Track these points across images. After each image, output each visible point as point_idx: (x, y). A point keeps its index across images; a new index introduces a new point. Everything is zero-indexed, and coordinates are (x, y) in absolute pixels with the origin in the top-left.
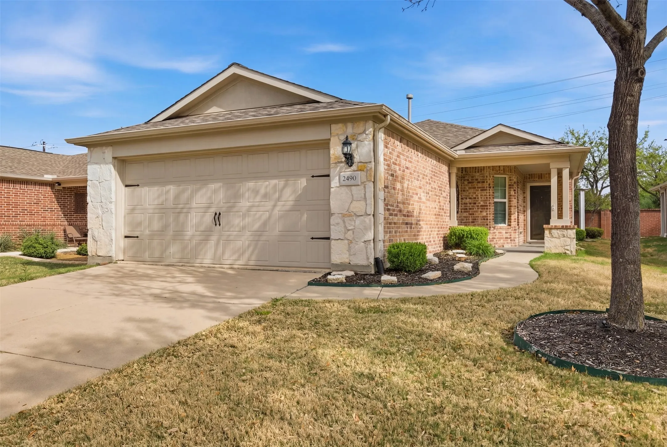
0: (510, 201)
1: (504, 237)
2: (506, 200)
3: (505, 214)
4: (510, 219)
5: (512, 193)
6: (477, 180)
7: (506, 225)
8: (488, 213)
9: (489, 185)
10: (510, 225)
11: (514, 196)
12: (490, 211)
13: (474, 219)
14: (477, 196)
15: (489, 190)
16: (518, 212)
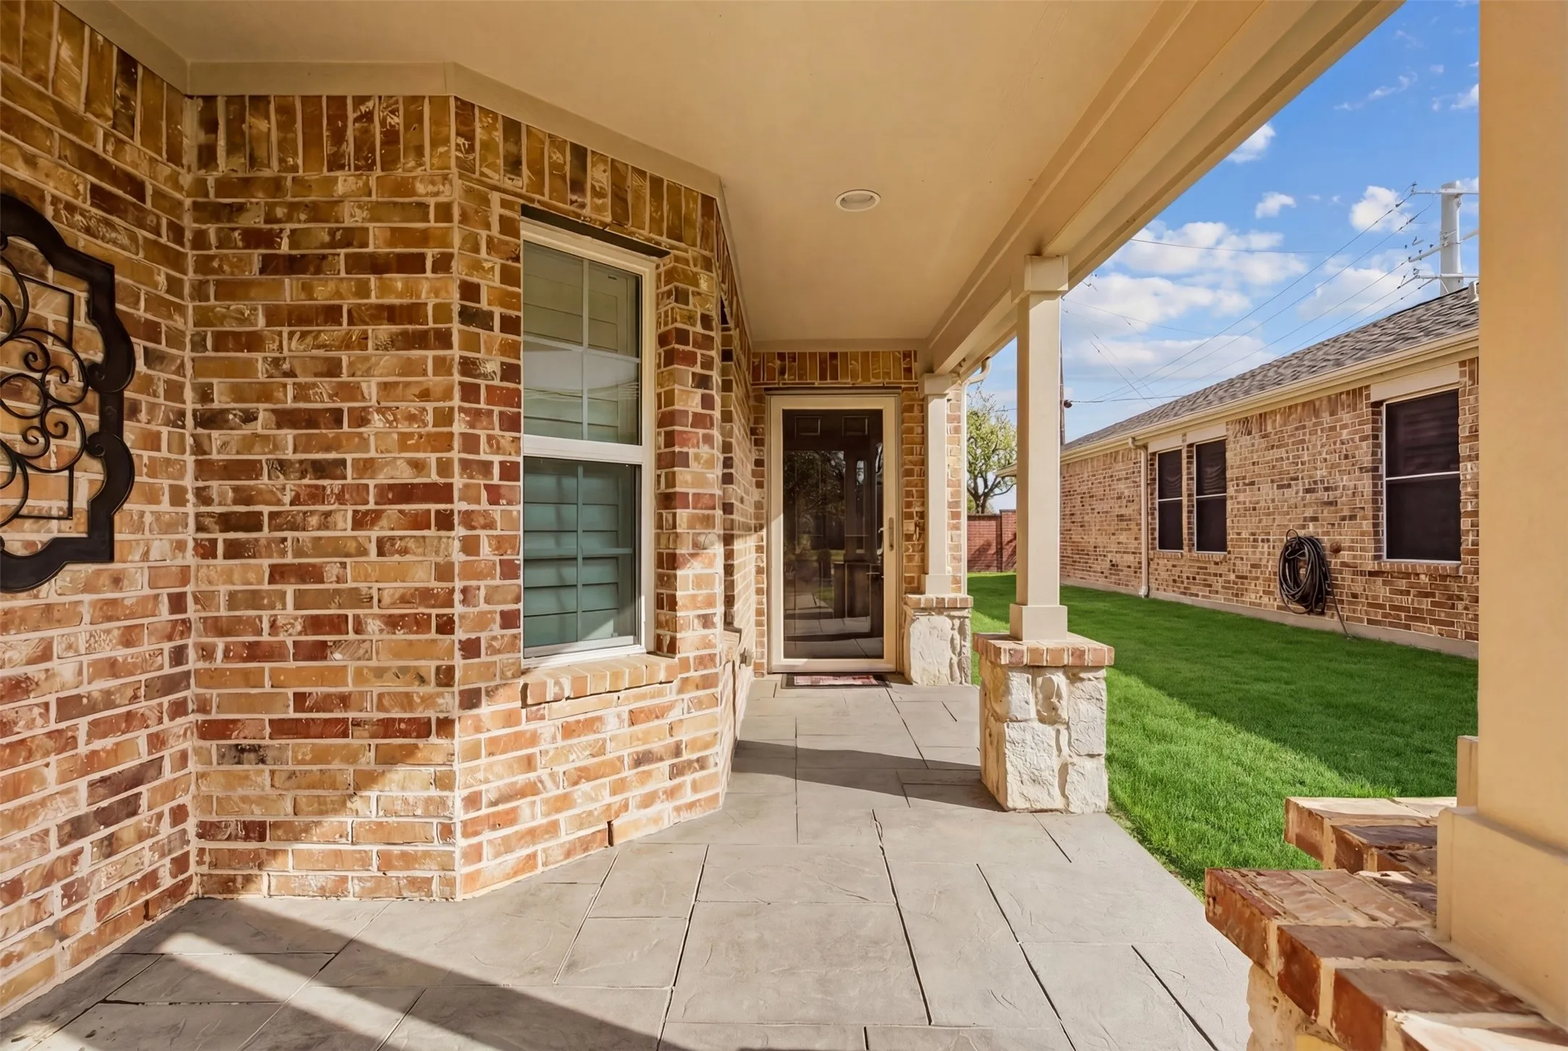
0: (668, 461)
1: (627, 753)
2: (642, 455)
3: (632, 563)
4: (666, 602)
5: (690, 402)
6: (351, 237)
7: (641, 649)
8: (458, 557)
9: (470, 291)
10: (664, 647)
11: (699, 421)
12: (470, 546)
13: (315, 624)
14: (351, 391)
15: (471, 343)
16: (728, 540)
